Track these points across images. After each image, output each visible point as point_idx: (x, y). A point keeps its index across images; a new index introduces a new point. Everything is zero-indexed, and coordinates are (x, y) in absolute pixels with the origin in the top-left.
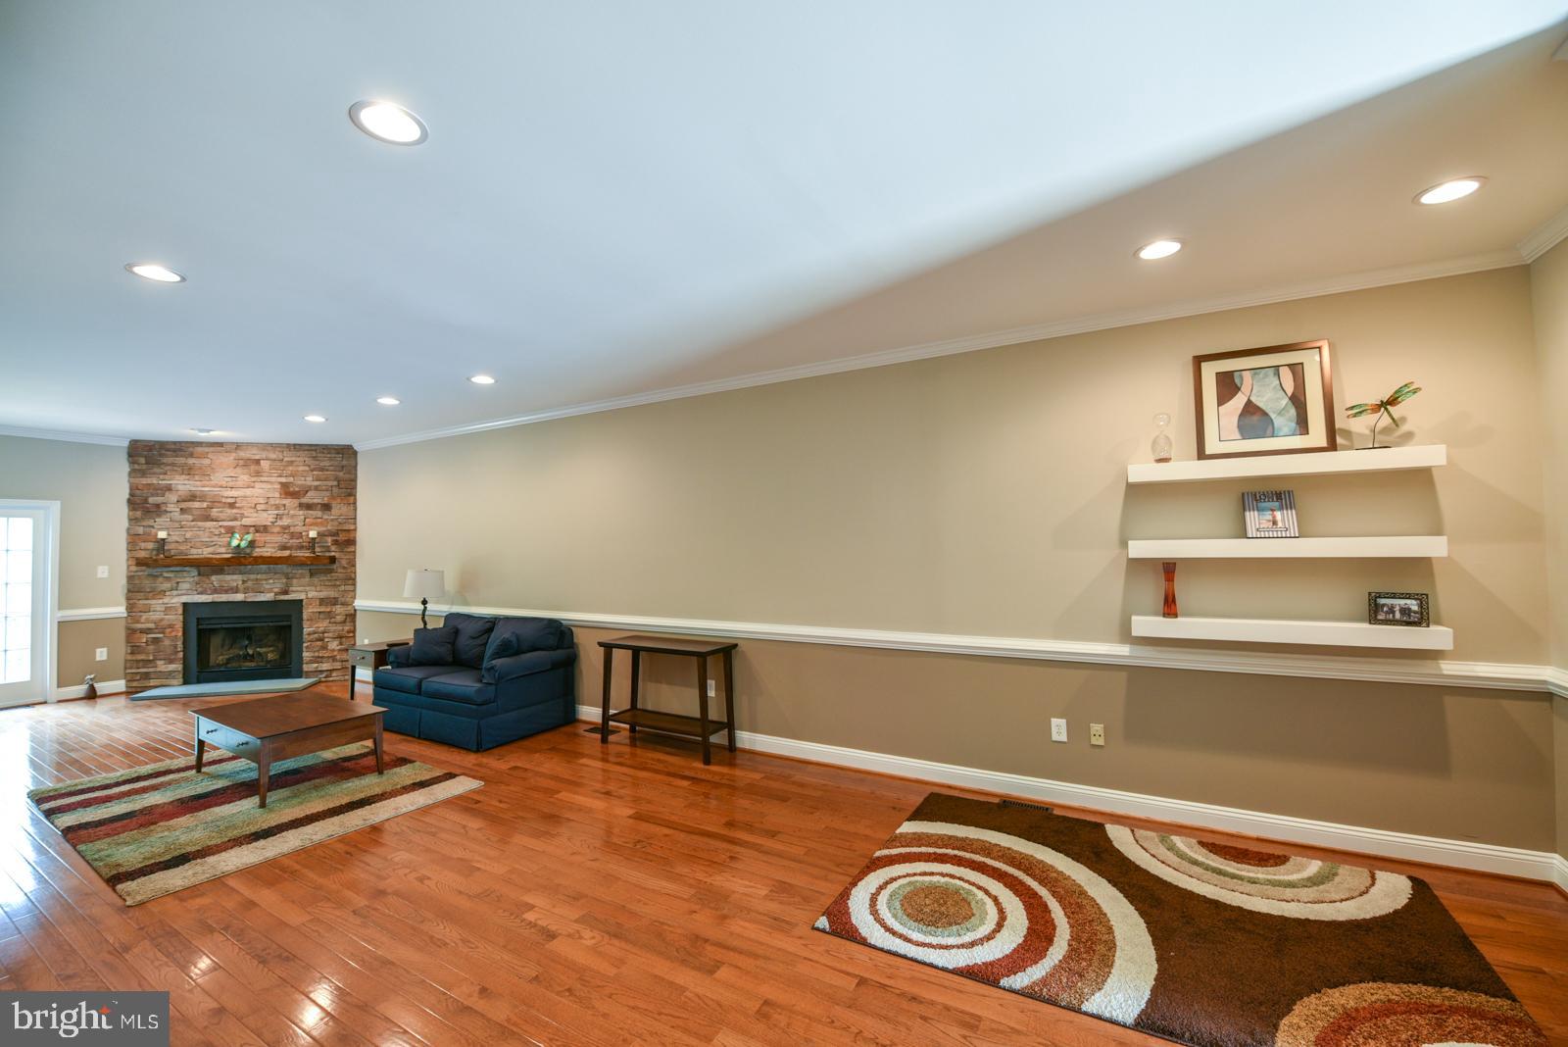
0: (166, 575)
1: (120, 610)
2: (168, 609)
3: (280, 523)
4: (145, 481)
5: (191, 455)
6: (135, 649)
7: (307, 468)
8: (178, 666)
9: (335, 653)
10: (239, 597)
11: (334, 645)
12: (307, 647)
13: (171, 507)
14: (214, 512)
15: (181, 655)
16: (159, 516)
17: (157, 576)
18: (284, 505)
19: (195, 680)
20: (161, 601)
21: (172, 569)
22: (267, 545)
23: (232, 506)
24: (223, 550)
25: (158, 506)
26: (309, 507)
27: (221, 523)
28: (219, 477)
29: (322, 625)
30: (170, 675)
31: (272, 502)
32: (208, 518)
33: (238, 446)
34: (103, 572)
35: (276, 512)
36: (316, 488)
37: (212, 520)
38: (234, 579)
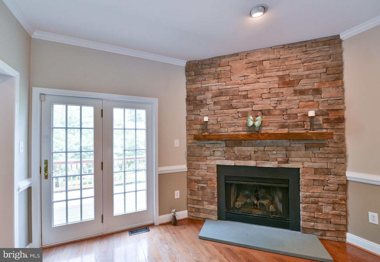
0: (207, 146)
1: (184, 167)
2: (209, 169)
3: (279, 107)
4: (194, 86)
5: (219, 66)
6: (192, 192)
7: (299, 61)
8: (214, 207)
9: (330, 217)
10: (252, 163)
11: (327, 209)
12: (304, 208)
13: (209, 101)
14: (234, 102)
15: (216, 200)
16: (203, 108)
17: (202, 147)
18: (282, 93)
19: (225, 218)
20: (205, 163)
21: (210, 142)
22: (270, 124)
23: (246, 97)
24: (240, 129)
25: (201, 101)
26: (302, 92)
27: (238, 110)
28: (236, 78)
29: (318, 191)
30: (211, 212)
31: (273, 91)
32: (232, 107)
33: (248, 54)
34: (177, 143)
35: (276, 99)
36: (308, 76)
37: (233, 108)
38: (248, 150)
